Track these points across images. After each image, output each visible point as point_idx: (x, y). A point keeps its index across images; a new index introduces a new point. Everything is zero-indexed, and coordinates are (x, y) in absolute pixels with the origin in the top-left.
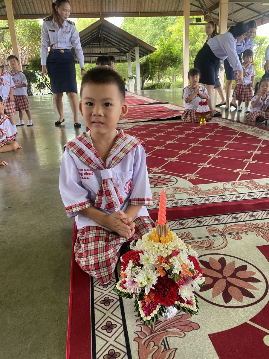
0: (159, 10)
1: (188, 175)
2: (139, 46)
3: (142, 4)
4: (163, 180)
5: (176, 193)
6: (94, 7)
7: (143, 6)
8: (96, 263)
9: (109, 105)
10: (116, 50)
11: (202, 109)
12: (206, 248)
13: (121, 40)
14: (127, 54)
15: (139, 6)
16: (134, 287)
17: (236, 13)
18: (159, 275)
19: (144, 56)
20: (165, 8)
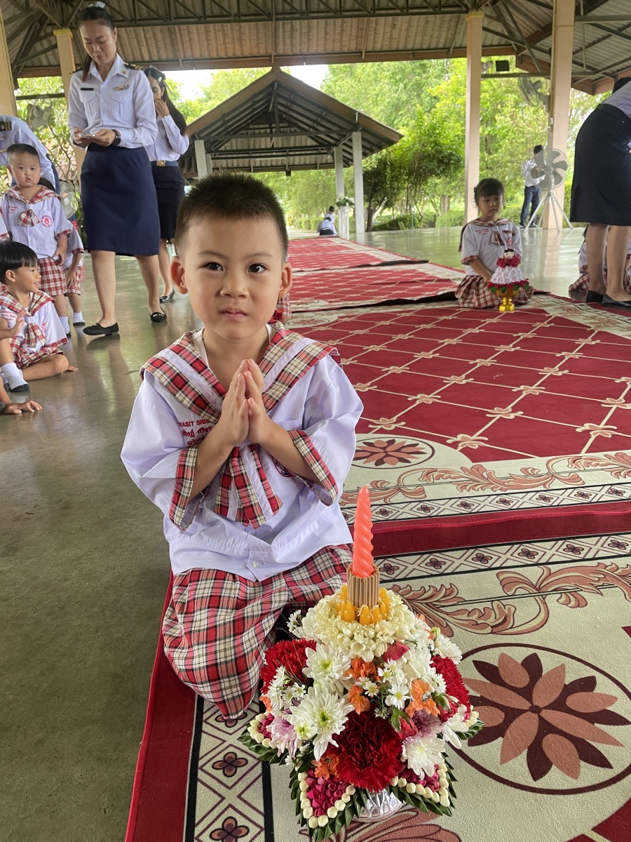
0: (410, 46)
1: (462, 438)
2: (361, 131)
3: (370, 33)
4: (398, 450)
5: (428, 484)
6: (258, 43)
7: (372, 37)
8: (212, 665)
9: (261, 269)
10: (309, 139)
11: (506, 275)
12: (492, 627)
13: (321, 116)
14: (335, 149)
15: (361, 37)
16: (287, 736)
17: (593, 47)
18: (351, 708)
19: (373, 152)
20: (424, 40)
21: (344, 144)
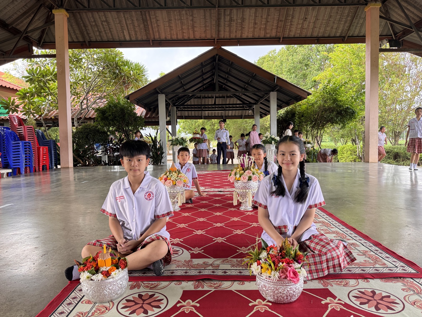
0: (315, 34)
2: (276, 91)
6: (206, 30)
7: (289, 27)
14: (254, 107)
15: (280, 27)
20: (326, 30)
21: (261, 103)
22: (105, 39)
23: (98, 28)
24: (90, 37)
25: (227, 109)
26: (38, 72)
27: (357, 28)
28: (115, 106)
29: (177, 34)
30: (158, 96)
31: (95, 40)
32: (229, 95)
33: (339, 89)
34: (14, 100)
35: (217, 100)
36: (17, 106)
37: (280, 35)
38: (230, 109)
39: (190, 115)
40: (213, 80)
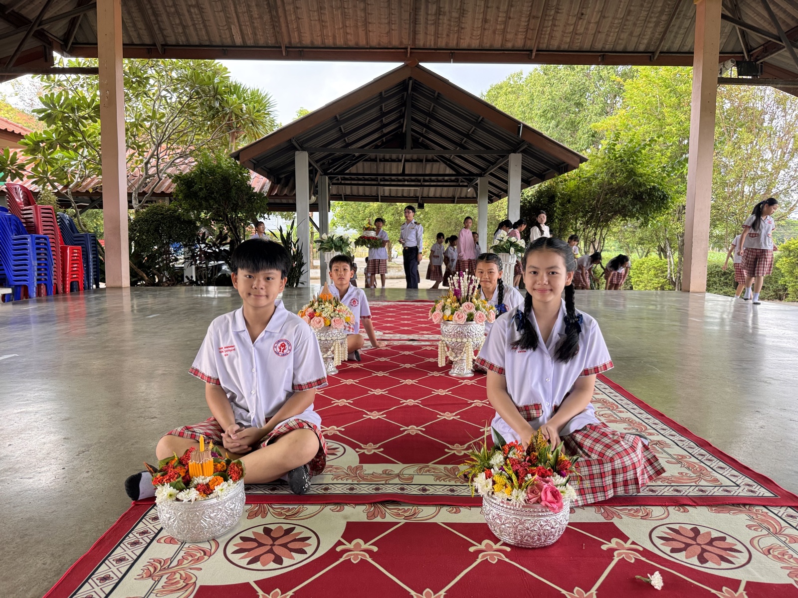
0: (599, 46)
2: (522, 152)
3: (546, 24)
6: (390, 30)
7: (549, 30)
15: (533, 30)
20: (619, 39)
21: (491, 174)
22: (194, 40)
23: (180, 19)
24: (164, 36)
25: (426, 184)
26: (62, 102)
27: (679, 36)
28: (212, 171)
29: (334, 37)
30: (294, 155)
31: (174, 43)
32: (430, 156)
33: (640, 152)
34: (16, 153)
35: (408, 165)
36: (22, 167)
37: (530, 44)
38: (432, 184)
39: (355, 193)
40: (401, 126)
